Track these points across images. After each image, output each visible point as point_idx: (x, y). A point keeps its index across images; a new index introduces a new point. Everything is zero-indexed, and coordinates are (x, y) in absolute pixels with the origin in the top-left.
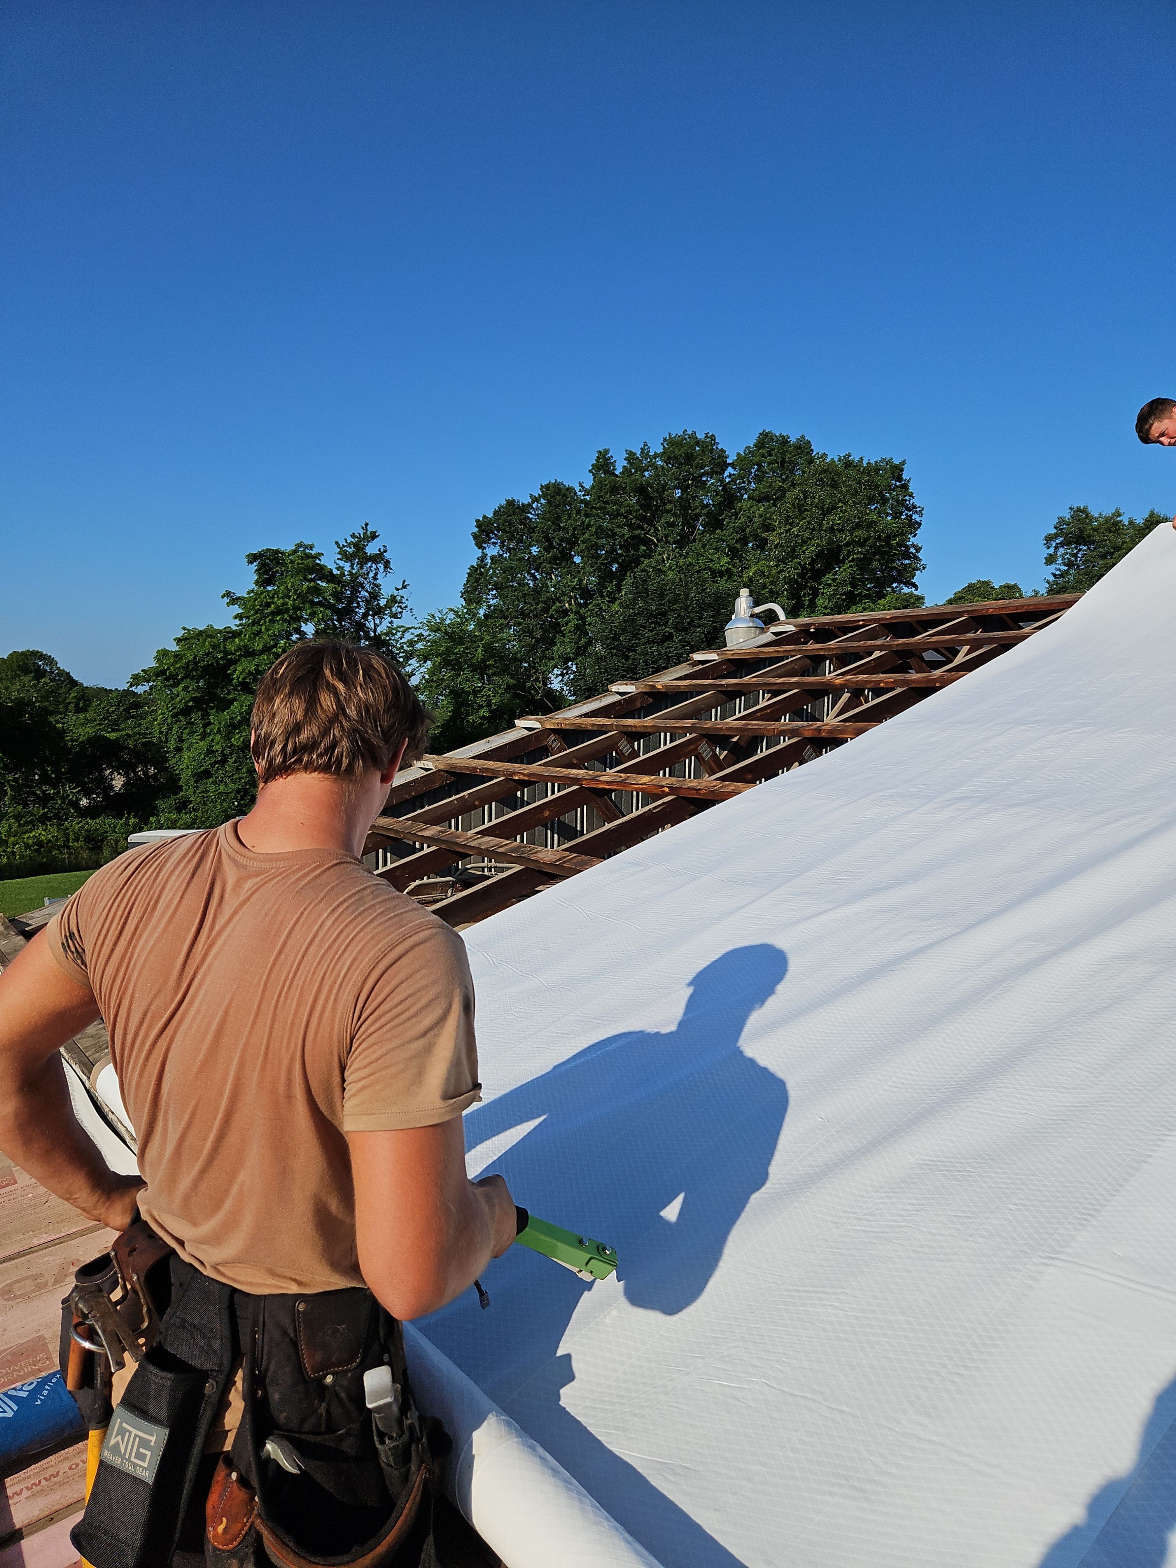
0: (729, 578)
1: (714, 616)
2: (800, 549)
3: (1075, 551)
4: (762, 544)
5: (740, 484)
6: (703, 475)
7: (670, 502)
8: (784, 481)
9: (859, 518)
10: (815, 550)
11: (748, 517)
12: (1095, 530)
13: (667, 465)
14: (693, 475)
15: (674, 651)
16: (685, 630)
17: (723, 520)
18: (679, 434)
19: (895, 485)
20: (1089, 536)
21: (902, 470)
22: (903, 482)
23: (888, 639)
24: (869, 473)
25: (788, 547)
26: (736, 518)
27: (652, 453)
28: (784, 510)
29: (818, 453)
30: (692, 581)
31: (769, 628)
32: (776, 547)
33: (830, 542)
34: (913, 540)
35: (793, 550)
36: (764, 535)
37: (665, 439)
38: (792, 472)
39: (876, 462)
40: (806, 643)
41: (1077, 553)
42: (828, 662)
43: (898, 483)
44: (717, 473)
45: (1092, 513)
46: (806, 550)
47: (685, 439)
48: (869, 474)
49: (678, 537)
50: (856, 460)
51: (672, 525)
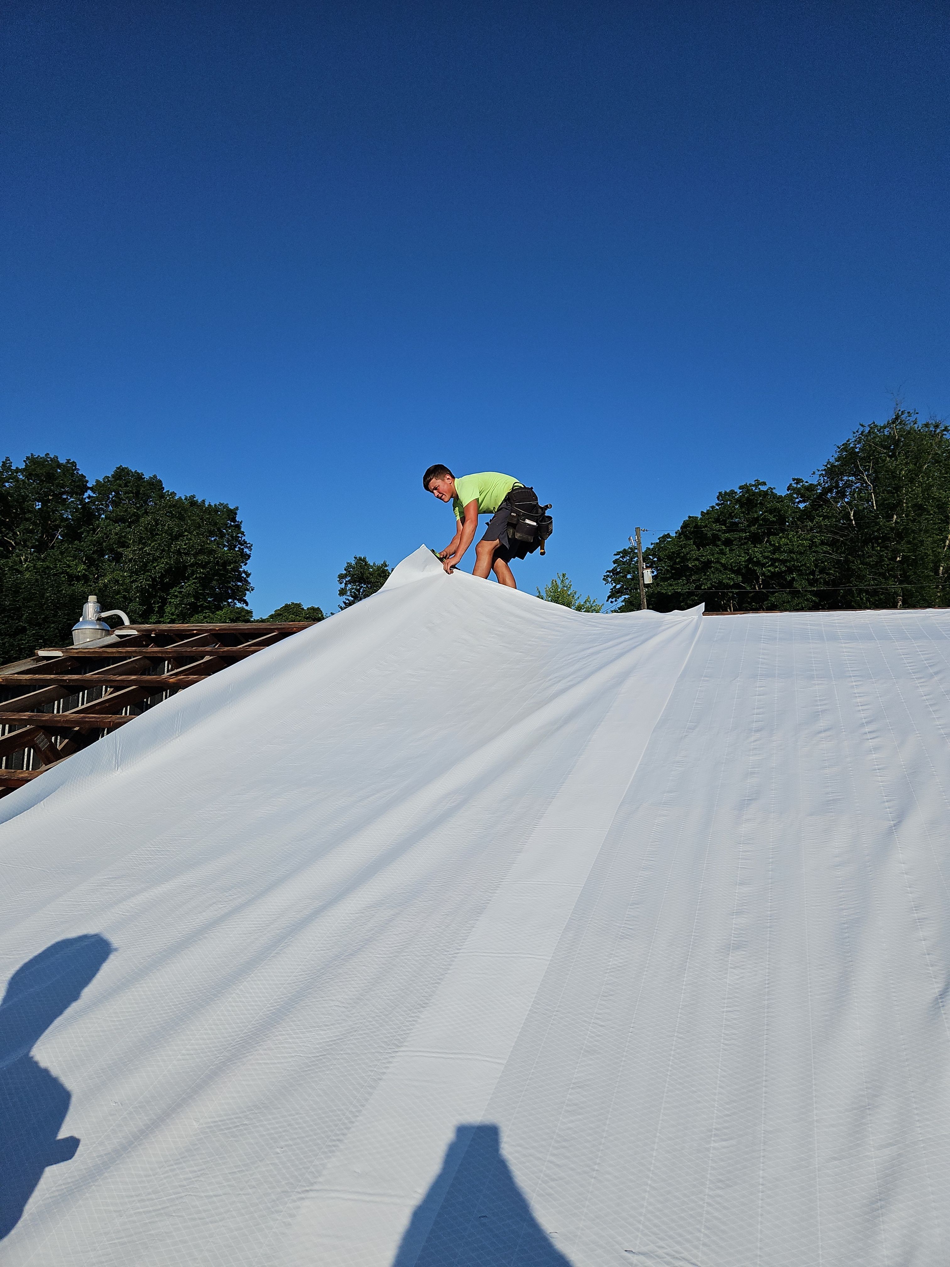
0: (85, 583)
1: (68, 615)
2: (152, 565)
3: (358, 588)
4: (117, 558)
5: (98, 505)
6: (64, 493)
7: (30, 512)
8: (138, 508)
9: (201, 546)
10: (164, 567)
11: (105, 534)
12: (371, 574)
13: (28, 480)
14: (53, 492)
15: (26, 643)
16: (39, 625)
17: (82, 533)
18: (41, 456)
19: (231, 524)
20: (368, 578)
21: (236, 514)
22: (237, 523)
23: (216, 647)
24: (210, 512)
25: (140, 562)
26: (94, 533)
27: (13, 468)
28: (138, 532)
29: (168, 491)
30: (48, 583)
31: (114, 631)
32: (130, 560)
33: (177, 562)
34: (244, 568)
35: (145, 565)
36: (120, 550)
37: (28, 458)
38: (146, 502)
39: (215, 505)
40: (147, 646)
41: (360, 589)
42: (166, 662)
43: (232, 524)
44: (77, 494)
45: (369, 563)
46: (157, 566)
47: (47, 461)
48: (209, 514)
49: (37, 543)
50: (200, 501)
51: (31, 532)
